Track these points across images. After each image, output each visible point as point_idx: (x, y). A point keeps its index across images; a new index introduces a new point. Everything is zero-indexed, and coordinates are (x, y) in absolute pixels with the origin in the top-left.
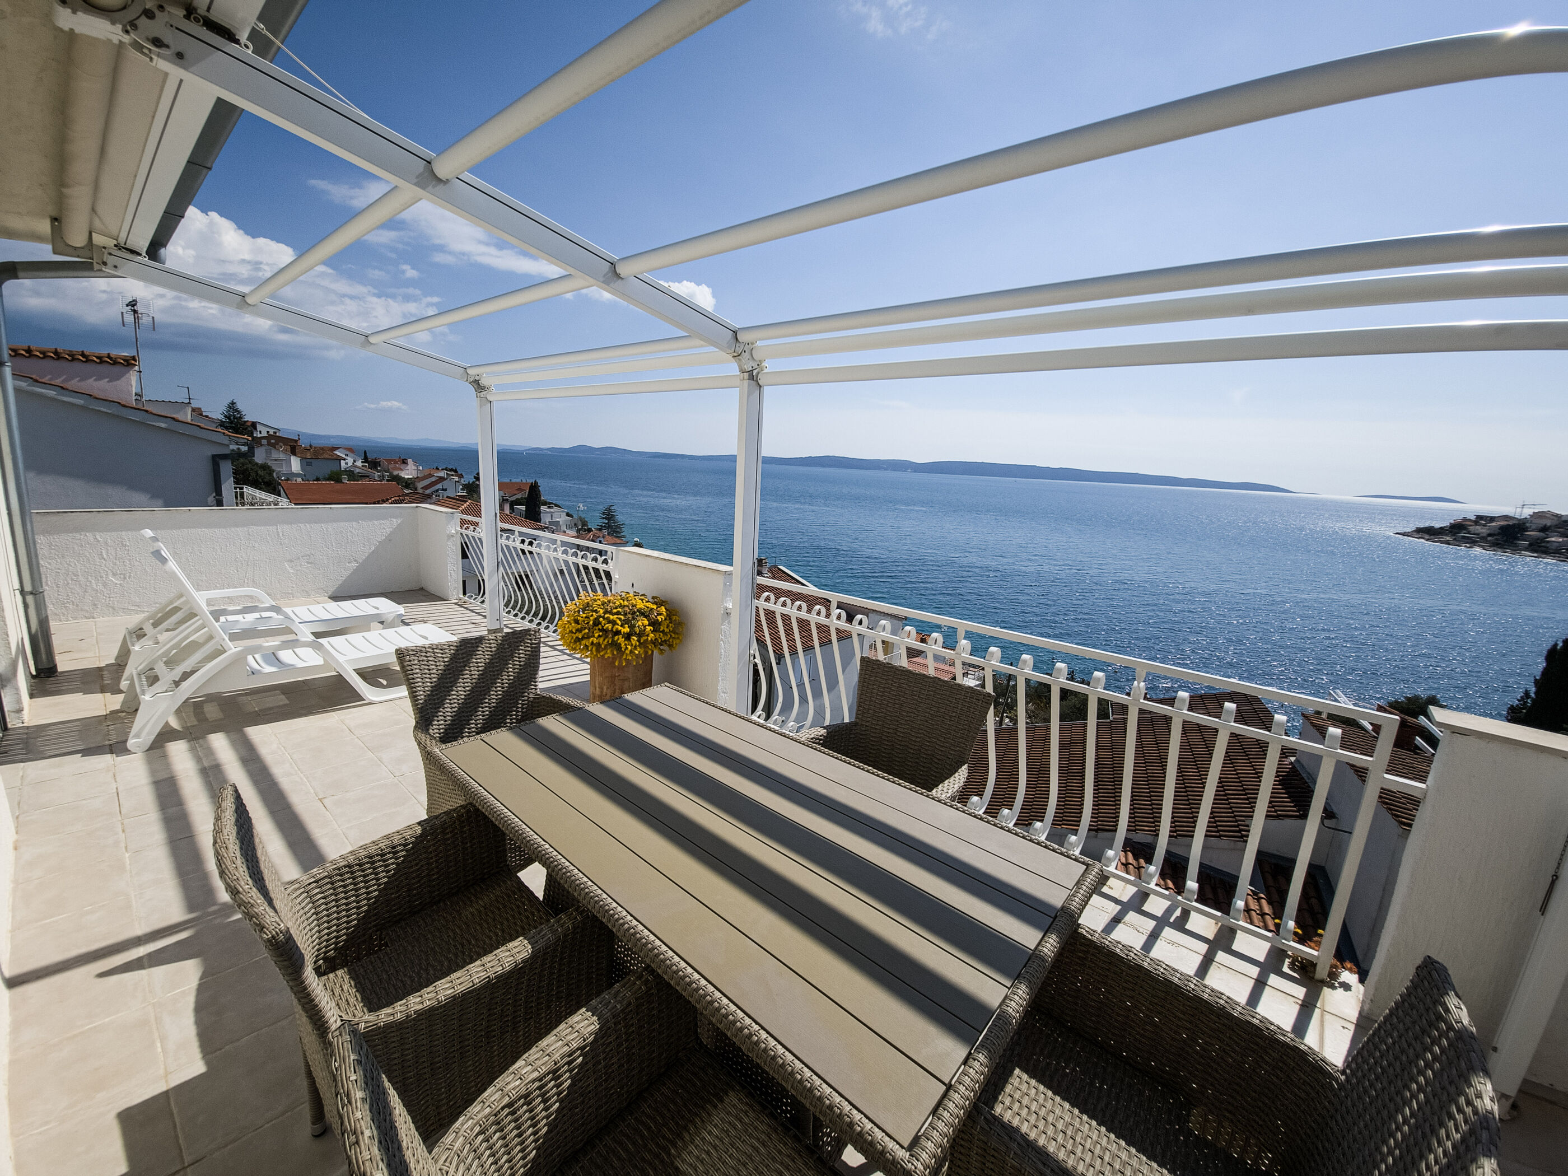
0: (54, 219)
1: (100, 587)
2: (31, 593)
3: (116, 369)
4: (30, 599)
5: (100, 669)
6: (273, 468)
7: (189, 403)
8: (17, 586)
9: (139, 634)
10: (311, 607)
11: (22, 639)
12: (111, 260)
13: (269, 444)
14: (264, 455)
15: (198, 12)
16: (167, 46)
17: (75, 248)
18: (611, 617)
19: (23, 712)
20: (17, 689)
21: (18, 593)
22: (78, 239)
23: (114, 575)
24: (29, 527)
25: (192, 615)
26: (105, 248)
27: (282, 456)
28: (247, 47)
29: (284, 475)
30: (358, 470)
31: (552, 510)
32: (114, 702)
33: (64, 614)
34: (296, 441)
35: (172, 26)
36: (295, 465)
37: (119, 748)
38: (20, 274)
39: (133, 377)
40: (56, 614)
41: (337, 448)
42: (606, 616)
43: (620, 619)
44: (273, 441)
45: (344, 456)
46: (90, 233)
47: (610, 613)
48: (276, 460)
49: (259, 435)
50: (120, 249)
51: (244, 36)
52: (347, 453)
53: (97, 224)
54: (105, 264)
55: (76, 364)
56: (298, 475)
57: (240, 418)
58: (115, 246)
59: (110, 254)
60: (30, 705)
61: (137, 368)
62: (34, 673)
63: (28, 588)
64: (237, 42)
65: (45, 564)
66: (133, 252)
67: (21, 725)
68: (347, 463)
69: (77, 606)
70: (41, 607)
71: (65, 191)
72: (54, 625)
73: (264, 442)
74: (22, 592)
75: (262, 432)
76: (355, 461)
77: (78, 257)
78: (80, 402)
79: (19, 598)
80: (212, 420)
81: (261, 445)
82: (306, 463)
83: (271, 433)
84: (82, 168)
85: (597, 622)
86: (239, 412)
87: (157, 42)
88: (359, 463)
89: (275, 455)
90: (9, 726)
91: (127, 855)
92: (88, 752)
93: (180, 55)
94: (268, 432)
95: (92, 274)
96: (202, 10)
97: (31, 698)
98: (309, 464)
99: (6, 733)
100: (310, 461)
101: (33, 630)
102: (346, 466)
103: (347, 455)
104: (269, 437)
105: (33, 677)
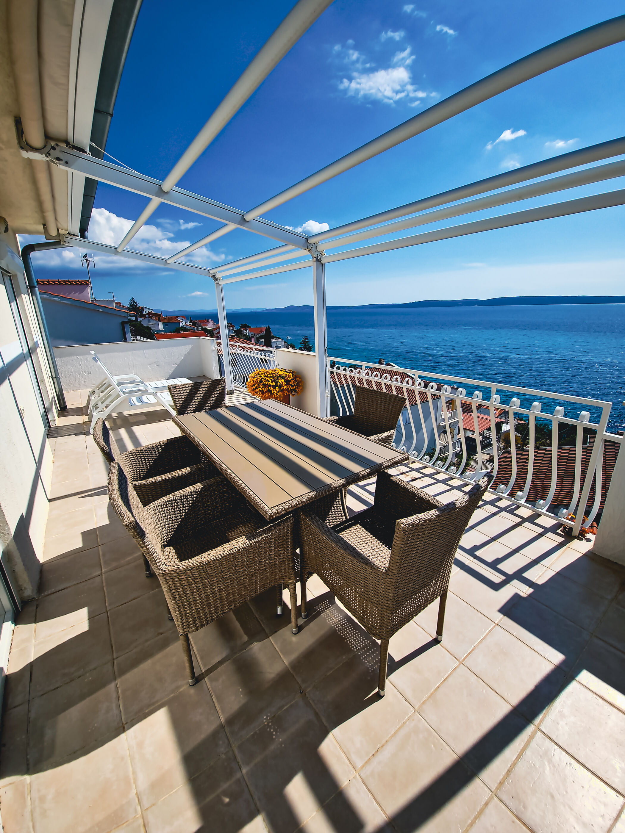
0: (44, 225)
1: (81, 377)
2: (55, 378)
3: (82, 286)
4: (55, 380)
5: (81, 407)
6: (151, 328)
7: (114, 300)
8: (50, 375)
9: (93, 393)
10: (156, 382)
11: (54, 396)
12: (67, 240)
13: (149, 317)
14: (147, 322)
15: (70, 144)
16: (62, 160)
17: (54, 236)
18: (267, 378)
19: (56, 421)
20: (53, 412)
21: (50, 377)
22: (54, 233)
23: (85, 372)
24: (52, 351)
25: (110, 386)
26: (64, 235)
27: (155, 322)
28: (89, 154)
29: (156, 331)
30: (188, 327)
31: (277, 341)
32: (86, 418)
33: (69, 388)
34: (160, 315)
35: (62, 151)
36: (161, 326)
37: (87, 433)
38: (36, 249)
39: (89, 289)
40: (66, 389)
41: (178, 317)
42: (265, 378)
43: (271, 379)
44: (151, 316)
45: (181, 320)
46: (58, 230)
47: (267, 377)
48: (152, 324)
49: (145, 313)
50: (69, 235)
51: (87, 150)
52: (183, 319)
53: (59, 226)
54: (65, 242)
55: (66, 286)
56: (162, 331)
57: (137, 305)
58: (68, 233)
59: (66, 237)
60: (58, 420)
61: (90, 285)
62: (59, 409)
63: (54, 376)
64: (86, 152)
65: (59, 368)
66: (74, 235)
67: (55, 426)
68: (183, 324)
69: (73, 385)
70: (59, 383)
71: (45, 214)
72: (65, 393)
73: (147, 316)
74: (52, 377)
75: (146, 312)
76: (186, 323)
77: (55, 240)
78: (69, 303)
79: (51, 379)
80: (125, 308)
81: (146, 318)
82: (165, 325)
83: (150, 312)
84: (48, 205)
85: (261, 381)
86: (136, 303)
87: (58, 159)
88: (188, 324)
89: (152, 322)
90: (51, 426)
91: (89, 465)
92: (77, 434)
93: (67, 163)
94: (148, 311)
95: (60, 246)
96: (71, 143)
97: (58, 417)
98: (166, 325)
99: (50, 428)
100: (167, 323)
101: (58, 393)
102: (182, 325)
103: (182, 320)
104: (149, 314)
105: (59, 410)
